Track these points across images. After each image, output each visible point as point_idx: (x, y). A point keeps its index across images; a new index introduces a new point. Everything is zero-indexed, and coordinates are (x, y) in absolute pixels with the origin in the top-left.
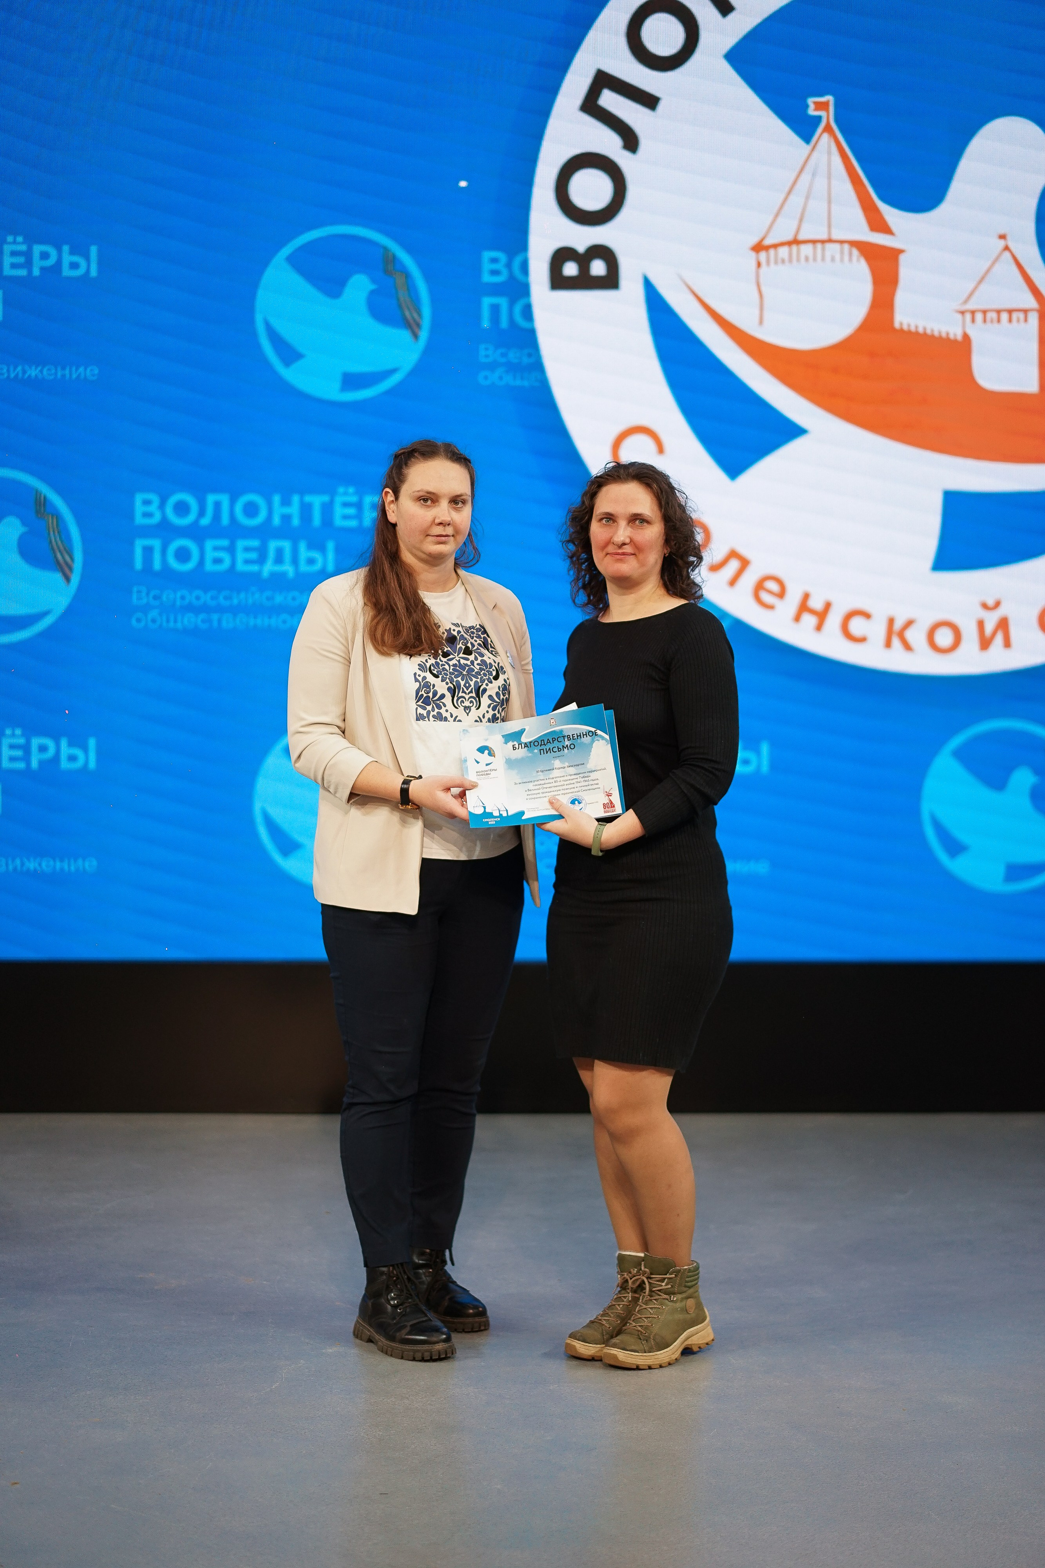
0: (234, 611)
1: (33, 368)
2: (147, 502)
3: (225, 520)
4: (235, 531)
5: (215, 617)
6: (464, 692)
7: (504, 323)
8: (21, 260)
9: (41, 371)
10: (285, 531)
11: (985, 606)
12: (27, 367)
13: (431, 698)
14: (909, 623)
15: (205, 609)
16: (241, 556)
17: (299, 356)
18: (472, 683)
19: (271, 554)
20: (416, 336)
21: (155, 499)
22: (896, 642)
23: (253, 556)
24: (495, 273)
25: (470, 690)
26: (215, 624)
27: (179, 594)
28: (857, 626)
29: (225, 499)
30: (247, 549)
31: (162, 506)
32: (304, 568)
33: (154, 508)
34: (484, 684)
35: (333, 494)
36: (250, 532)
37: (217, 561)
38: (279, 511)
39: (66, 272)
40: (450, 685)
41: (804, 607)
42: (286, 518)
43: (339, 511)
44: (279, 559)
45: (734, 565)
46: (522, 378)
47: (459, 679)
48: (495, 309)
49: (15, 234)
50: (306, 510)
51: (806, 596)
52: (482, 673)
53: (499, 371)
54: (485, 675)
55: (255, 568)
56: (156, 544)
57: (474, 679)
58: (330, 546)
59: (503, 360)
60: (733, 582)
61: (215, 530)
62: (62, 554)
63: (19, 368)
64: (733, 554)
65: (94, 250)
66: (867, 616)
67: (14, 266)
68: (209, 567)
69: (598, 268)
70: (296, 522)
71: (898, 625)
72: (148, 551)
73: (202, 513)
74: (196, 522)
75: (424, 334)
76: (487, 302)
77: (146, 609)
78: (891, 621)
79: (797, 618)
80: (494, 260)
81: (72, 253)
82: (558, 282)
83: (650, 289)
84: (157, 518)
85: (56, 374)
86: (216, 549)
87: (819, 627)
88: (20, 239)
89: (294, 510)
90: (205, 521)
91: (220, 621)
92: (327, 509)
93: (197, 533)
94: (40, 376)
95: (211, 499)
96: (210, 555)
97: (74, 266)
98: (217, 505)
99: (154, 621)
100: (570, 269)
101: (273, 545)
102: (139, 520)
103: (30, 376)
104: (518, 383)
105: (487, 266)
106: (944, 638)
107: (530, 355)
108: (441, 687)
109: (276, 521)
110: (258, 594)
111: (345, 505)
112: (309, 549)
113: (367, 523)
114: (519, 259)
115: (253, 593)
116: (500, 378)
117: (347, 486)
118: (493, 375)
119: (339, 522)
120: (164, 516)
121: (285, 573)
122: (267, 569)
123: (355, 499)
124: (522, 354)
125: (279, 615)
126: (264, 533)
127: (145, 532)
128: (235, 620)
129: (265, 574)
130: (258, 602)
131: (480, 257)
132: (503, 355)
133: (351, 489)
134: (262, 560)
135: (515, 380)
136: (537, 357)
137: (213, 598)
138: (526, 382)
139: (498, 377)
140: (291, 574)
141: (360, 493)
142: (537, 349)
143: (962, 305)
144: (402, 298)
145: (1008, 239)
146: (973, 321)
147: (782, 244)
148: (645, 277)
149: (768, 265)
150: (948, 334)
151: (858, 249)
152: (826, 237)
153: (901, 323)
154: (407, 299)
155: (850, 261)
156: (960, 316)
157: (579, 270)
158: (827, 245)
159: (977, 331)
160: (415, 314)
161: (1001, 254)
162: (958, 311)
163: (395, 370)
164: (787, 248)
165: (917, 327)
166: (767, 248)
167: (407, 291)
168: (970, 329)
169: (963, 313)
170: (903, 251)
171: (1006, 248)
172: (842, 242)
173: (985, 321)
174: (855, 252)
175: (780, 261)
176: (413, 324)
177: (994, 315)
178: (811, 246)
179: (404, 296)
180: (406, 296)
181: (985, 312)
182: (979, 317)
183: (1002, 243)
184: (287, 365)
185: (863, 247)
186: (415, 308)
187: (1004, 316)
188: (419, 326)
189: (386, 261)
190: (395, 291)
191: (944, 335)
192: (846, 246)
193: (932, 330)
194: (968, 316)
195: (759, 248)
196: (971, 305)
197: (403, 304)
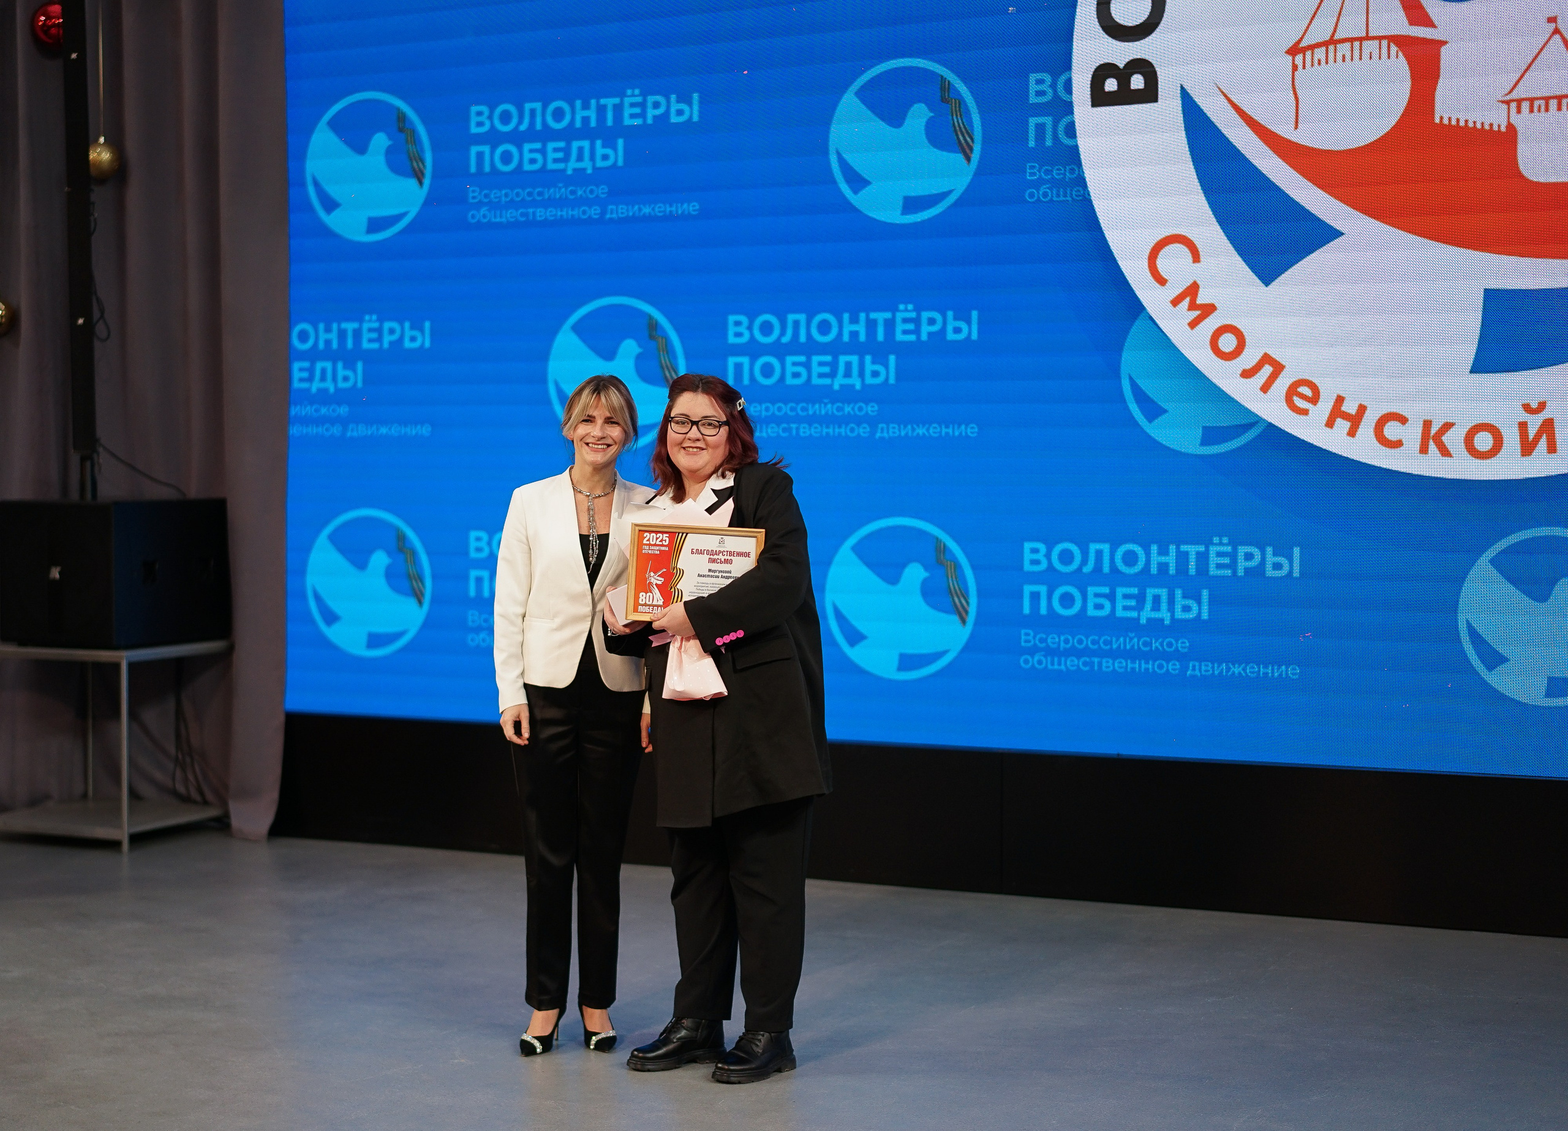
0: (811, 420)
1: (647, 206)
2: (738, 324)
3: (803, 338)
4: (811, 348)
5: (794, 426)
7: (1049, 143)
8: (637, 110)
9: (653, 209)
10: (854, 347)
11: (1527, 408)
12: (642, 206)
14: (1447, 426)
15: (786, 419)
16: (816, 369)
17: (865, 183)
19: (841, 369)
20: (968, 159)
21: (744, 319)
22: (1432, 447)
23: (826, 369)
24: (1040, 93)
26: (794, 432)
28: (1392, 430)
29: (802, 319)
30: (821, 364)
31: (750, 328)
32: (869, 380)
33: (742, 329)
35: (894, 310)
36: (823, 349)
37: (796, 375)
38: (848, 328)
39: (674, 119)
41: (1337, 413)
42: (854, 335)
43: (900, 327)
44: (848, 374)
45: (1267, 370)
46: (1065, 195)
48: (1040, 128)
49: (633, 89)
50: (871, 327)
51: (1340, 400)
53: (1043, 189)
55: (827, 381)
58: (892, 358)
59: (1049, 177)
60: (1265, 388)
61: (794, 347)
62: (669, 372)
63: (636, 207)
64: (1266, 359)
65: (696, 96)
66: (1403, 420)
67: (632, 116)
68: (790, 381)
69: (1137, 82)
70: (862, 337)
71: (1434, 430)
73: (783, 333)
74: (779, 338)
75: (976, 156)
76: (1033, 121)
79: (1330, 424)
80: (1039, 82)
81: (678, 102)
82: (1099, 98)
83: (1186, 98)
84: (746, 337)
85: (664, 211)
86: (795, 364)
87: (1352, 433)
88: (637, 92)
89: (861, 328)
90: (785, 340)
91: (798, 429)
92: (890, 325)
93: (780, 351)
94: (653, 214)
96: (790, 369)
97: (680, 113)
98: (796, 324)
100: (1111, 85)
101: (843, 359)
102: (732, 339)
103: (644, 215)
104: (1062, 198)
105: (1033, 87)
106: (1484, 441)
107: (1072, 171)
109: (846, 338)
110: (829, 406)
111: (906, 321)
112: (874, 362)
113: (924, 337)
114: (1062, 79)
115: (826, 404)
116: (1045, 195)
117: (906, 303)
118: (1038, 193)
119: (900, 337)
120: (752, 335)
121: (853, 386)
122: (838, 382)
123: (913, 315)
124: (1065, 170)
125: (847, 424)
126: (835, 349)
127: (738, 350)
128: (810, 429)
129: (836, 387)
130: (830, 413)
131: (1027, 81)
132: (1047, 172)
133: (910, 307)
134: (833, 374)
135: (1058, 195)
136: (1079, 171)
137: (792, 409)
138: (1069, 199)
139: (1043, 193)
140: (858, 387)
141: (918, 309)
142: (1079, 164)
143: (1507, 95)
144: (956, 123)
145: (1559, 21)
146: (1519, 111)
147: (1318, 45)
148: (1182, 88)
149: (1304, 67)
150: (1491, 125)
151: (1397, 45)
152: (1364, 34)
153: (1441, 118)
154: (961, 125)
155: (1389, 57)
156: (1505, 106)
157: (1119, 85)
158: (1365, 43)
159: (1523, 121)
160: (968, 139)
161: (1550, 37)
162: (1503, 102)
163: (950, 192)
164: (1324, 49)
165: (1458, 120)
166: (1304, 50)
167: (961, 116)
168: (1515, 119)
169: (1508, 103)
170: (1445, 43)
171: (1556, 31)
172: (1380, 38)
173: (1532, 111)
174: (1394, 49)
175: (1316, 62)
176: (966, 147)
177: (1542, 102)
178: (1348, 45)
179: (958, 122)
180: (960, 121)
181: (1532, 100)
182: (1525, 106)
183: (1553, 25)
184: (856, 192)
185: (1401, 42)
186: (968, 133)
187: (1553, 103)
188: (971, 149)
189: (943, 89)
190: (950, 117)
191: (1487, 127)
192: (1385, 43)
193: (1475, 122)
194: (1514, 105)
195: (1294, 50)
196: (1515, 95)
197: (958, 128)
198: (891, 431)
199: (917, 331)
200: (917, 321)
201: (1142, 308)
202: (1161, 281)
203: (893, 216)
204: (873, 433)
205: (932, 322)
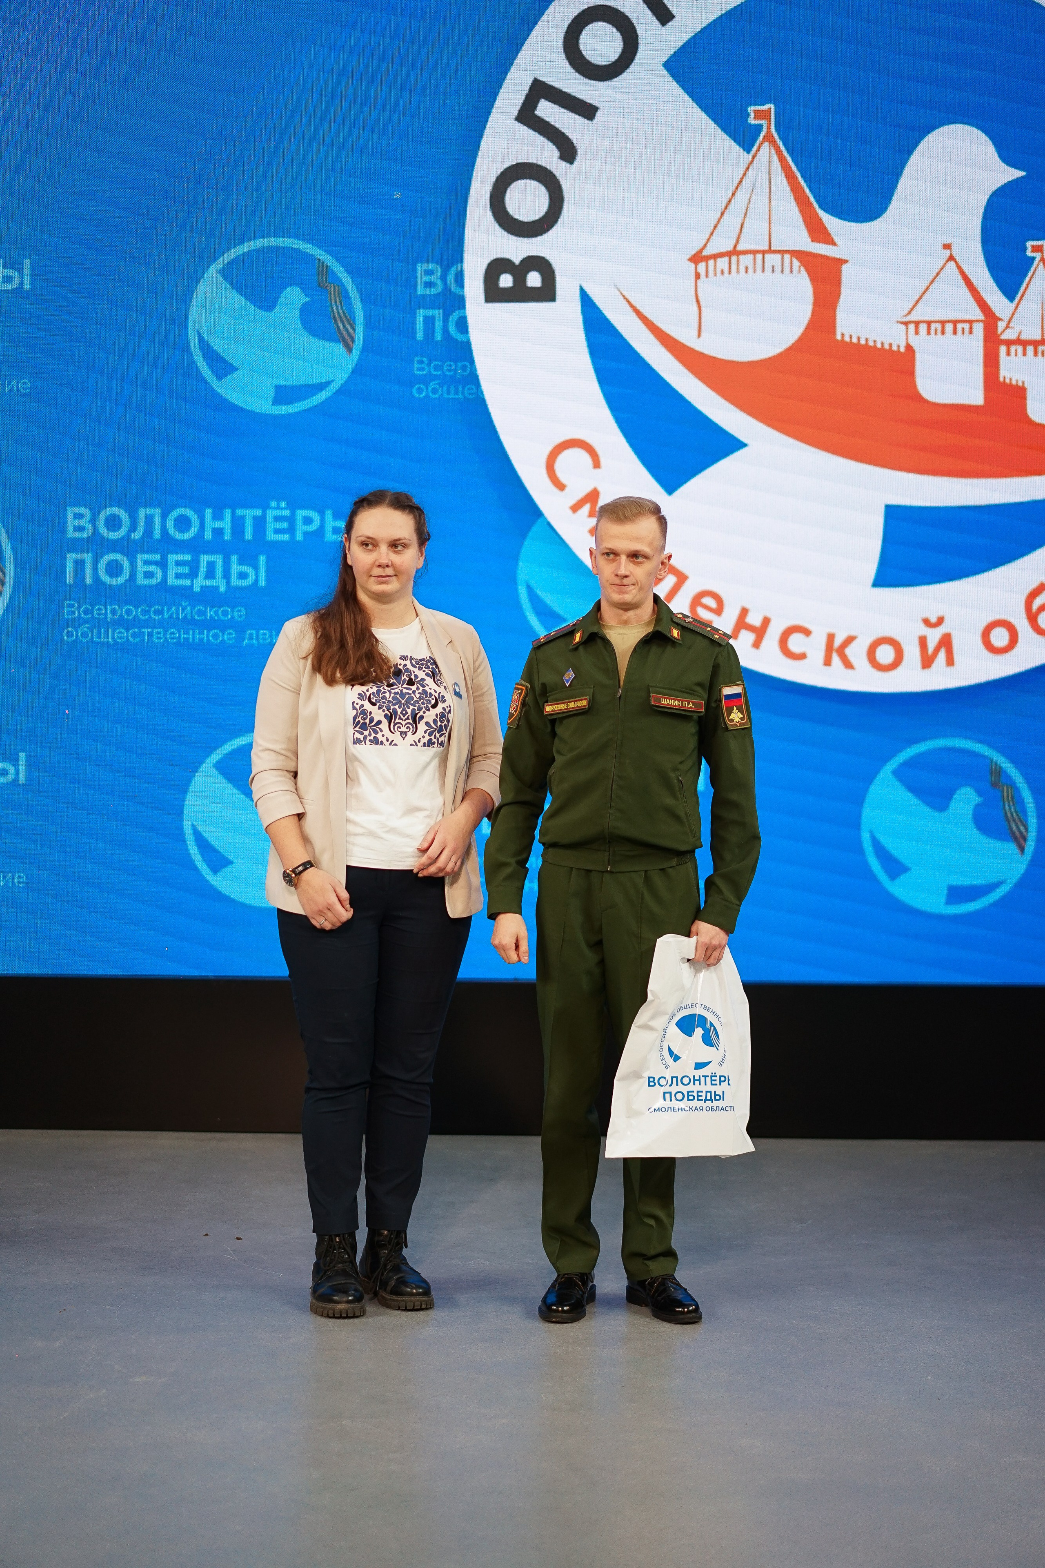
0: (164, 625)
2: (78, 516)
3: (157, 534)
4: (168, 544)
5: (146, 631)
6: (400, 718)
7: (439, 336)
10: (217, 545)
11: (927, 623)
13: (368, 724)
14: (849, 640)
15: (136, 623)
16: (172, 571)
17: (232, 369)
18: (409, 711)
19: (203, 568)
20: (349, 350)
21: (86, 512)
22: (835, 658)
23: (186, 570)
24: (429, 285)
25: (406, 716)
26: (146, 638)
27: (109, 609)
28: (796, 643)
29: (156, 512)
30: (178, 563)
31: (93, 521)
32: (235, 582)
33: (84, 522)
34: (422, 712)
35: (265, 507)
36: (181, 547)
37: (149, 575)
38: (210, 524)
40: (387, 712)
41: (741, 624)
42: (218, 532)
43: (271, 525)
44: (210, 574)
45: (670, 580)
46: (456, 393)
47: (397, 707)
48: (429, 322)
50: (238, 524)
51: (744, 612)
52: (420, 702)
53: (433, 385)
54: (423, 703)
55: (186, 582)
56: (88, 557)
57: (412, 707)
58: (262, 559)
59: (439, 373)
60: (669, 597)
61: (147, 544)
65: (27, 262)
66: (807, 632)
68: (141, 580)
69: (534, 279)
70: (227, 536)
71: (838, 642)
72: (79, 565)
73: (133, 528)
74: (128, 536)
75: (357, 348)
76: (421, 314)
77: (77, 623)
78: (831, 637)
79: (734, 635)
80: (428, 272)
81: (5, 266)
82: (493, 294)
83: (586, 301)
84: (89, 532)
86: (146, 563)
87: (757, 644)
89: (226, 524)
90: (136, 536)
91: (151, 635)
92: (260, 523)
93: (129, 548)
95: (142, 513)
96: (141, 568)
97: (7, 279)
98: (149, 519)
99: (85, 635)
100: (506, 281)
101: (204, 559)
102: (71, 534)
104: (452, 396)
105: (421, 278)
106: (885, 655)
107: (464, 368)
108: (378, 714)
109: (208, 535)
110: (189, 608)
111: (277, 519)
112: (241, 563)
113: (299, 537)
114: (453, 270)
115: (184, 608)
116: (435, 391)
117: (279, 500)
118: (427, 389)
119: (271, 536)
120: (95, 528)
121: (217, 588)
122: (200, 582)
123: (287, 513)
124: (456, 365)
125: (210, 630)
126: (196, 546)
127: (76, 545)
128: (165, 635)
129: (197, 589)
130: (189, 616)
131: (415, 270)
132: (436, 368)
133: (283, 504)
134: (193, 574)
135: (449, 393)
136: (471, 369)
137: (144, 612)
138: (460, 396)
139: (433, 389)
140: (222, 589)
141: (293, 506)
142: (472, 361)
143: (905, 316)
144: (335, 310)
145: (953, 247)
146: (917, 333)
147: (721, 255)
148: (582, 290)
149: (707, 276)
150: (891, 345)
151: (799, 260)
152: (766, 248)
153: (843, 335)
154: (341, 312)
155: (791, 272)
156: (903, 327)
157: (515, 282)
158: (767, 256)
159: (920, 342)
160: (349, 328)
161: (945, 264)
162: (902, 323)
163: (329, 383)
164: (726, 259)
165: (859, 338)
166: (707, 259)
167: (340, 303)
168: (914, 341)
169: (906, 324)
170: (845, 262)
171: (951, 258)
172: (783, 252)
173: (929, 333)
174: (796, 263)
175: (719, 272)
176: (348, 338)
177: (939, 326)
178: (751, 256)
179: (337, 308)
180: (339, 308)
181: (929, 323)
182: (923, 328)
183: (947, 253)
184: (220, 378)
185: (804, 257)
186: (348, 320)
187: (949, 327)
188: (353, 340)
189: (320, 273)
190: (329, 303)
191: (887, 347)
192: (787, 257)
193: (875, 341)
194: (912, 327)
195: (696, 258)
196: (914, 317)
197: (337, 316)
198: (261, 637)
199: (291, 530)
200: (291, 520)
201: (538, 513)
202: (561, 486)
203: (264, 405)
204: (240, 638)
205: (308, 521)
